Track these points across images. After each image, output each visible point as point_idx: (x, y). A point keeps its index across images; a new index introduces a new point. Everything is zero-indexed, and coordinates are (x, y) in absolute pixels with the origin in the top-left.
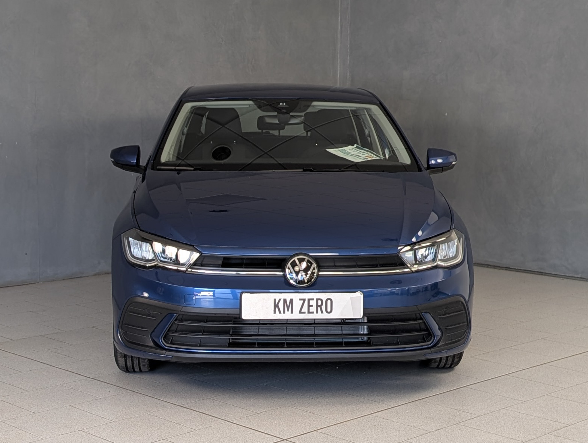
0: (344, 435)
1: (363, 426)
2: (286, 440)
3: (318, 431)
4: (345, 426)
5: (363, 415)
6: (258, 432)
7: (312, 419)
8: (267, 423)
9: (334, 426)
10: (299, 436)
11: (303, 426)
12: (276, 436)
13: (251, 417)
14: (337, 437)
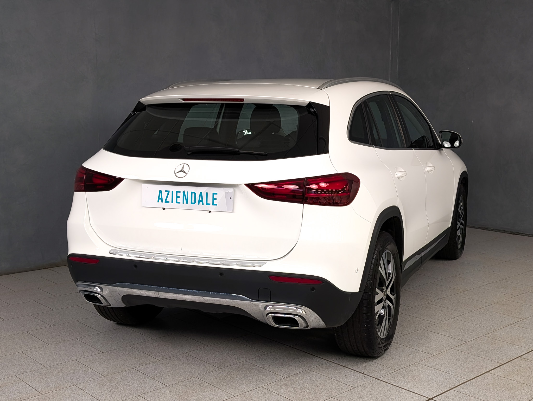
0: (477, 395)
1: (488, 385)
2: (432, 399)
3: (454, 389)
4: (473, 384)
5: (482, 373)
6: (406, 391)
7: (443, 377)
8: (409, 381)
9: (464, 384)
10: (440, 395)
11: (439, 384)
12: (421, 395)
13: (393, 374)
14: (472, 397)
